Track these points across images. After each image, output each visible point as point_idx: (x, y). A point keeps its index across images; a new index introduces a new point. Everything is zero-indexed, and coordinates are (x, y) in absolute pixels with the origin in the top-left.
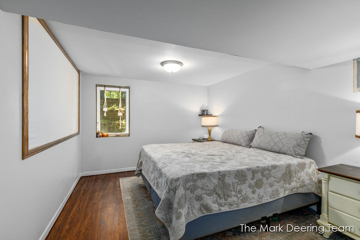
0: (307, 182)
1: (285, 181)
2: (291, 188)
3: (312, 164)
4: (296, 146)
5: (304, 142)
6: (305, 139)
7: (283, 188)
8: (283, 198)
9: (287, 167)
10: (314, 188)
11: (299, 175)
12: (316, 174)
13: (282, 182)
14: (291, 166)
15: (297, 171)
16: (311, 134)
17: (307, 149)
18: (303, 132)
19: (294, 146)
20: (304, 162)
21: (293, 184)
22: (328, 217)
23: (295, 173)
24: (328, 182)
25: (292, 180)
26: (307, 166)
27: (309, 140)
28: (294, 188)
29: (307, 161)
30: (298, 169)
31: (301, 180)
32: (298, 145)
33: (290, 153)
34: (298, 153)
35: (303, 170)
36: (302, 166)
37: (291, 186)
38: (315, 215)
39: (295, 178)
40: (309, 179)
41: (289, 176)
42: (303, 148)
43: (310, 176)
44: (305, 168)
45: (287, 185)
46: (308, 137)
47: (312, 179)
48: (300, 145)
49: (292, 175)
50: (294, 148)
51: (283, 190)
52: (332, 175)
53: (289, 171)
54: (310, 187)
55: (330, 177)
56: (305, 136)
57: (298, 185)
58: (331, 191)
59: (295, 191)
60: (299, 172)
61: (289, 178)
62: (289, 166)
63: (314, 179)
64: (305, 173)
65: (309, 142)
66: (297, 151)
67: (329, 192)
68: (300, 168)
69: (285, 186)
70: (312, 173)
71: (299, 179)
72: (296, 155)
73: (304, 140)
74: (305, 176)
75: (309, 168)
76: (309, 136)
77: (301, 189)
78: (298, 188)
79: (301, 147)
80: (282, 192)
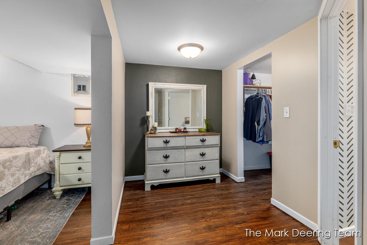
0: (42, 164)
1: (25, 168)
2: (30, 173)
3: (45, 150)
4: (30, 137)
5: (37, 133)
6: (39, 130)
7: (24, 175)
8: (24, 184)
9: (26, 156)
10: (48, 168)
11: (36, 160)
12: (48, 157)
13: (23, 169)
14: (30, 154)
15: (35, 158)
16: (43, 126)
17: (39, 139)
18: (36, 125)
19: (28, 138)
20: (40, 149)
21: (32, 169)
22: (60, 183)
23: (33, 159)
24: (59, 158)
25: (31, 166)
26: (42, 152)
27: (41, 131)
28: (33, 172)
29: (41, 148)
30: (35, 155)
31: (38, 164)
32: (32, 136)
33: (25, 144)
34: (33, 144)
35: (39, 156)
36: (38, 153)
37: (30, 171)
38: (47, 191)
39: (33, 164)
40: (44, 162)
41: (28, 163)
42: (36, 138)
43: (44, 159)
44: (40, 153)
45: (27, 172)
46: (41, 129)
47: (46, 161)
48: (34, 137)
49: (31, 161)
50: (29, 139)
51: (24, 176)
52: (62, 152)
53: (28, 158)
54: (44, 168)
55: (61, 154)
56: (38, 128)
57: (36, 169)
58: (61, 164)
59: (33, 175)
60: (36, 158)
61: (28, 165)
62: (28, 154)
63: (47, 162)
64: (41, 158)
65: (41, 133)
66: (32, 142)
67: (60, 165)
68: (37, 155)
69: (25, 172)
70: (46, 157)
71: (36, 164)
72: (31, 145)
73: (37, 131)
74: (41, 160)
75: (44, 153)
76: (42, 127)
77: (37, 172)
78: (35, 172)
79: (35, 138)
80: (23, 178)
